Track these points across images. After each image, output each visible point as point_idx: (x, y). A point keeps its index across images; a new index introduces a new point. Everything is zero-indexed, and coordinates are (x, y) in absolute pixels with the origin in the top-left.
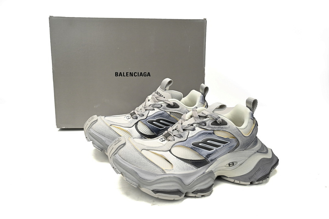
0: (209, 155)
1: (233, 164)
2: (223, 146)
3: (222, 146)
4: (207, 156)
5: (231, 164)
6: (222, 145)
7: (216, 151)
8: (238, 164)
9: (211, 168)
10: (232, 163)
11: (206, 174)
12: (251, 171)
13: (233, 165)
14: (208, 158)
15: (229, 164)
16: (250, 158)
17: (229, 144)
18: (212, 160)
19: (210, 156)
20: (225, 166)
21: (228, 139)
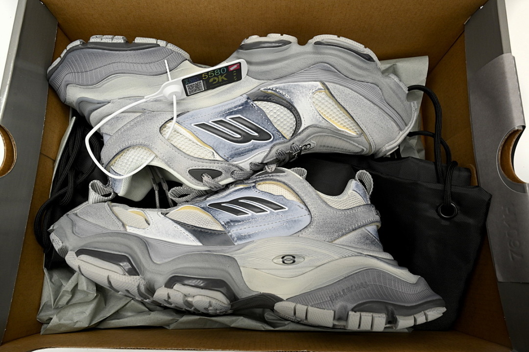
3: (269, 212)
5: (289, 259)
6: (269, 210)
10: (292, 258)
13: (294, 261)
14: (230, 227)
15: (283, 258)
18: (240, 238)
20: (272, 261)
21: (282, 197)
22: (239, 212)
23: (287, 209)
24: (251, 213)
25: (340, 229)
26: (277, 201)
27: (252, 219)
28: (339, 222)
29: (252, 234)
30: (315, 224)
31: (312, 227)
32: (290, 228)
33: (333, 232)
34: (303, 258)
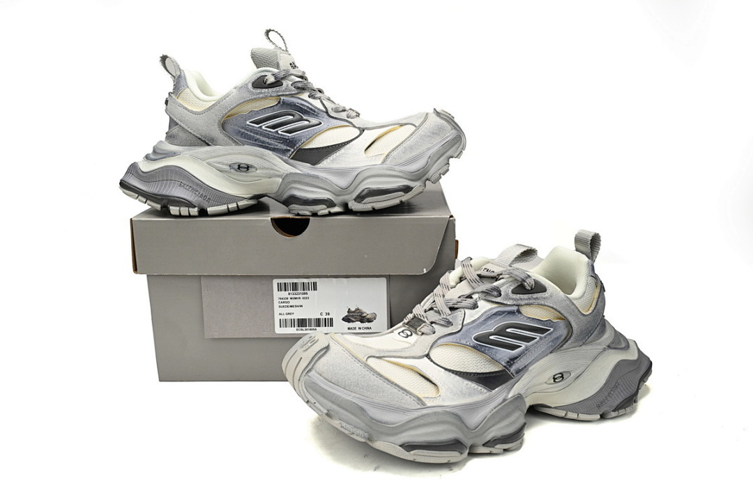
0: (512, 361)
1: (562, 377)
2: (541, 338)
3: (538, 338)
4: (508, 362)
5: (559, 377)
6: (538, 336)
7: (527, 349)
8: (572, 375)
9: (518, 387)
10: (560, 375)
11: (510, 402)
13: (563, 378)
14: (511, 366)
15: (554, 378)
16: (596, 361)
17: (552, 333)
18: (518, 371)
19: (514, 363)
20: (547, 383)
22: (513, 347)
23: (552, 329)
24: (524, 345)
27: (526, 351)
34: (569, 373)
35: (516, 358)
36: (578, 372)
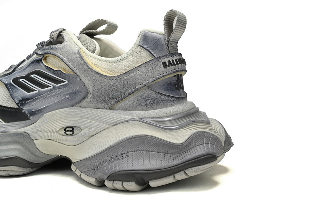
0: (24, 101)
1: (73, 130)
2: (54, 87)
3: (52, 87)
4: (20, 101)
5: (69, 130)
6: (52, 85)
7: (39, 94)
8: (82, 132)
10: (71, 129)
11: (10, 134)
12: (101, 153)
13: (73, 133)
14: (23, 105)
15: (65, 130)
16: (114, 127)
17: (66, 84)
18: (32, 113)
19: (25, 103)
20: (58, 132)
21: (60, 72)
22: (28, 90)
23: (67, 82)
24: (37, 89)
25: (116, 96)
26: (57, 75)
27: (39, 95)
28: (114, 90)
29: (41, 109)
30: (91, 94)
31: (90, 97)
32: (72, 100)
33: (109, 99)
34: (80, 129)
35: (28, 99)
36: (91, 131)
